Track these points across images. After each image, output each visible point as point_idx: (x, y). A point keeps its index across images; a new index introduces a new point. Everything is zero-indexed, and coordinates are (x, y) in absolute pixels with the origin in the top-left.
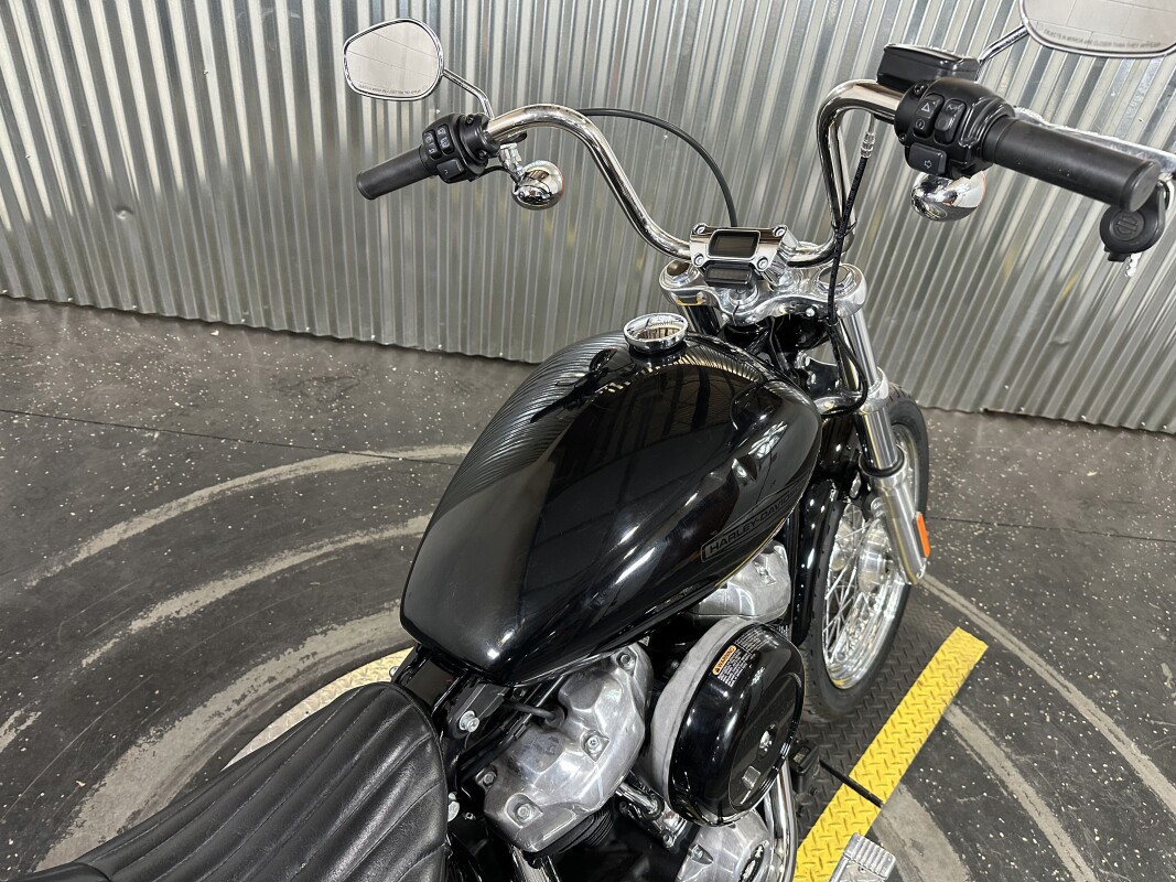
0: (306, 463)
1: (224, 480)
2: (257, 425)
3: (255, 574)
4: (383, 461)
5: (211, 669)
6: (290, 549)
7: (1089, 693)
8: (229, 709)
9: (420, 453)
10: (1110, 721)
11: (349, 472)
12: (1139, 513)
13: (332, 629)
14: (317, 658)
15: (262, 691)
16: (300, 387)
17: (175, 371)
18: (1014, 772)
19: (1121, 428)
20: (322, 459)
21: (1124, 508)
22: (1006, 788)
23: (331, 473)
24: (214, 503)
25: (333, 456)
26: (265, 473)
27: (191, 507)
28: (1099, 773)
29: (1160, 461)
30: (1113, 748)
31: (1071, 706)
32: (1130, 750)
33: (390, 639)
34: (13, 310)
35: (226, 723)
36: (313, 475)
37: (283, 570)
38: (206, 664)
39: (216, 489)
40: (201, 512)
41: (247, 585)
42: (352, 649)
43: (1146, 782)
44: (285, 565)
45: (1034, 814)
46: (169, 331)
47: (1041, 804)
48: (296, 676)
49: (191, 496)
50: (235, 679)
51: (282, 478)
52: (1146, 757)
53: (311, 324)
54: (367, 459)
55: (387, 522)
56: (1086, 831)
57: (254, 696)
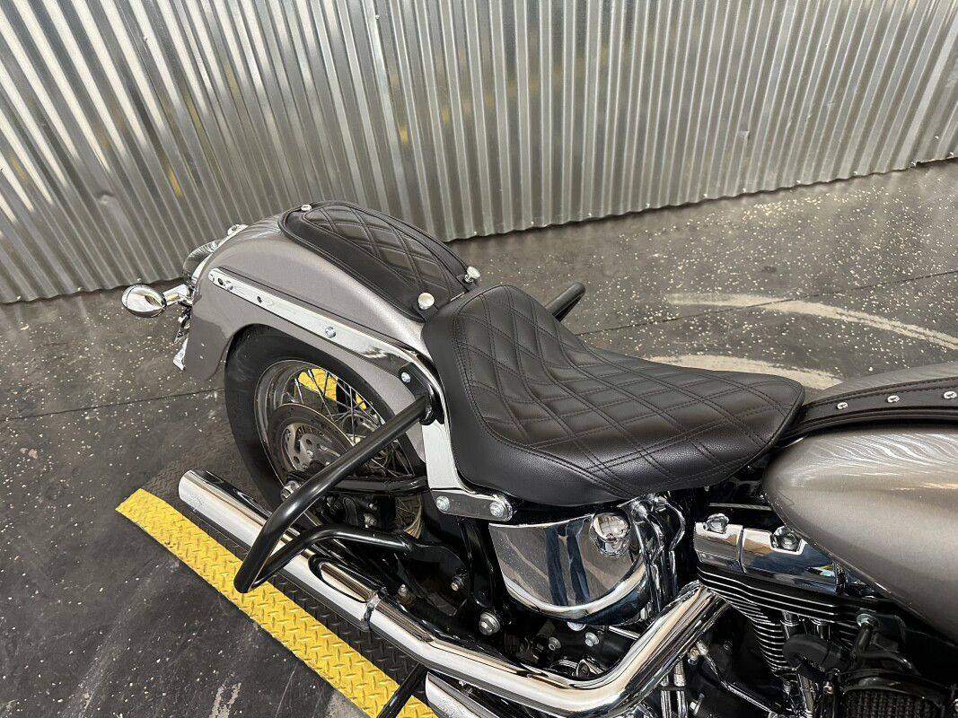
34: (34, 313)
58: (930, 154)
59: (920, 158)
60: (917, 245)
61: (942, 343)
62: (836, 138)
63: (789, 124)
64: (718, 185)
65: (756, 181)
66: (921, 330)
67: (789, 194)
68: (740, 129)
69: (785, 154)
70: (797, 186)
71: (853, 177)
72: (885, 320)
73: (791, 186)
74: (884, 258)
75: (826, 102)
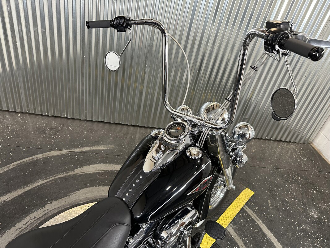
0: (46, 153)
1: (21, 159)
2: (31, 142)
3: (31, 187)
4: (68, 152)
5: (17, 216)
6: (41, 179)
7: (251, 208)
8: (22, 227)
9: (79, 150)
10: (256, 215)
11: (58, 156)
12: (264, 161)
13: (53, 202)
14: (48, 211)
15: (32, 221)
16: (44, 131)
17: (6, 127)
18: (232, 230)
19: (261, 139)
20: (50, 152)
21: (261, 160)
22: (230, 234)
23: (53, 156)
24: (18, 166)
25: (53, 151)
26: (34, 157)
27: (11, 168)
28: (252, 229)
29: (270, 147)
30: (256, 222)
31: (247, 212)
32: (260, 223)
33: (70, 204)
35: (21, 231)
36: (48, 157)
37: (38, 185)
38: (15, 214)
39: (19, 162)
40: (14, 169)
41: (28, 190)
42: (59, 207)
43: (263, 231)
44: (39, 184)
45: (237, 241)
46: (5, 114)
47: (238, 238)
48: (42, 216)
49: (11, 164)
50: (24, 218)
51: (39, 158)
52: (263, 224)
53: (48, 112)
54: (63, 152)
55: (69, 170)
56: (249, 244)
57: (30, 223)
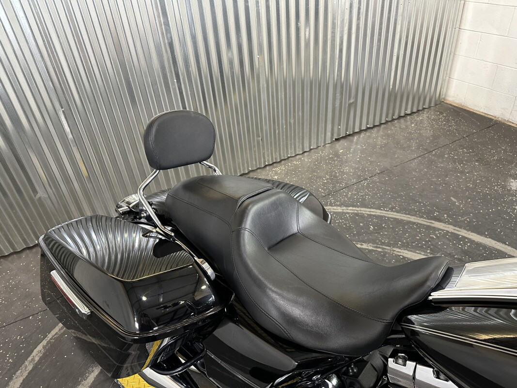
1: (45, 336)
7: (439, 221)
10: (452, 226)
24: (48, 349)
28: (462, 246)
30: (459, 235)
31: (437, 228)
32: (464, 233)
39: (44, 342)
40: (45, 358)
43: (476, 240)
52: (470, 232)
58: (339, 134)
59: (336, 137)
60: (343, 173)
61: (364, 212)
62: (299, 134)
63: (277, 132)
64: (254, 163)
65: (270, 158)
66: (354, 208)
67: (286, 161)
68: (257, 137)
69: (279, 145)
70: (289, 157)
71: (311, 149)
72: (339, 208)
73: (286, 158)
74: (332, 181)
75: (290, 120)
